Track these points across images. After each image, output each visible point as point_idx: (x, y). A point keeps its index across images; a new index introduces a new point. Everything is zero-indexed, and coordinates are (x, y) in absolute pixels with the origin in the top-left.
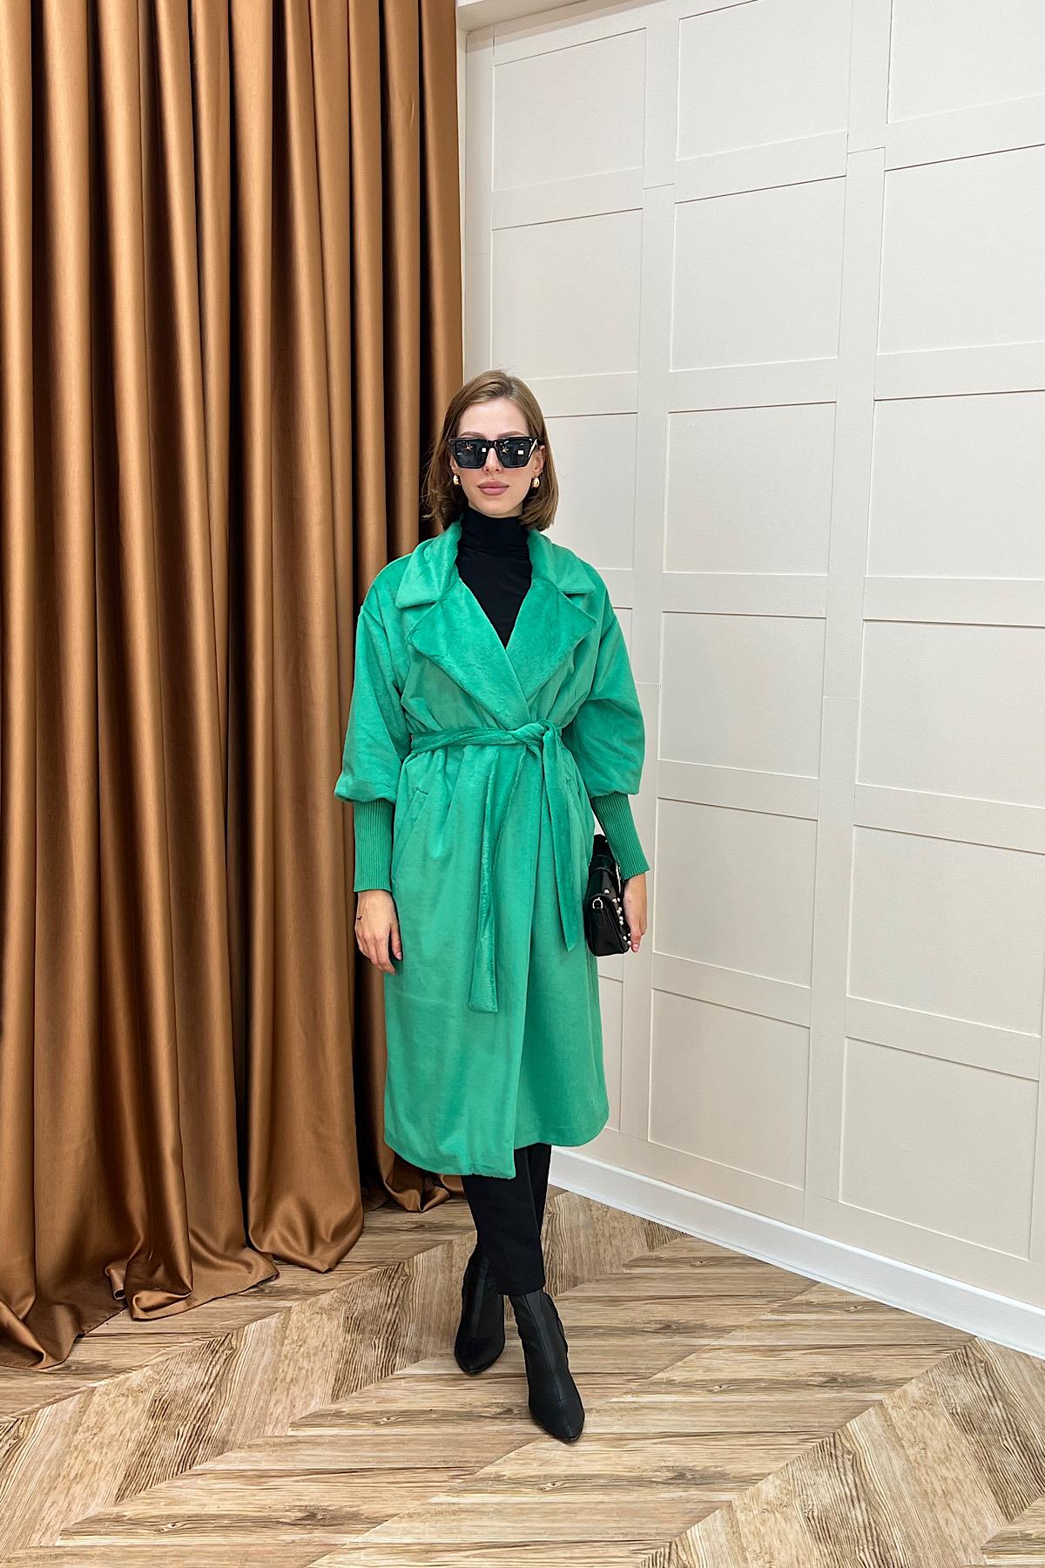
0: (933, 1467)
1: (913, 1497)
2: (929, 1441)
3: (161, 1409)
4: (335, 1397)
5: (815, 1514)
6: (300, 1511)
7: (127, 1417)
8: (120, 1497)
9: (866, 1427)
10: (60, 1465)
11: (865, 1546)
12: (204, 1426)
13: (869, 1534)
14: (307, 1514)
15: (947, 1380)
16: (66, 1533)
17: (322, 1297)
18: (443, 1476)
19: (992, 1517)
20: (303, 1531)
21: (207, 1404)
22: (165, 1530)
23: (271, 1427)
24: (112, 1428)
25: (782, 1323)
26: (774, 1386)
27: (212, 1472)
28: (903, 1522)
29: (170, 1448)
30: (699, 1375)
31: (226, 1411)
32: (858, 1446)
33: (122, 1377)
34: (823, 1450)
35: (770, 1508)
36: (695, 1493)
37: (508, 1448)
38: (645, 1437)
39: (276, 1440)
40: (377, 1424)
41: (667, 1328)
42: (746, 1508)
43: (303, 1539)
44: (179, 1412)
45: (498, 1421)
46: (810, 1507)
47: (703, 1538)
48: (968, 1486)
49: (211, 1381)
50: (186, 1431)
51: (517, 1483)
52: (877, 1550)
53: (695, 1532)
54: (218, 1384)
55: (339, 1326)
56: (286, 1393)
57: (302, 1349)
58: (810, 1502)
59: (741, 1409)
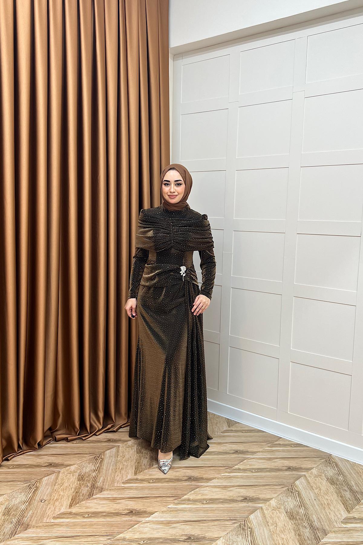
0: (323, 496)
1: (318, 506)
2: (321, 488)
3: (81, 478)
4: (136, 474)
5: (289, 511)
6: (128, 510)
7: (71, 481)
8: (71, 506)
9: (301, 483)
10: (51, 496)
11: (305, 521)
12: (95, 483)
13: (306, 517)
14: (130, 511)
15: (325, 468)
16: (54, 518)
17: (129, 442)
18: (171, 499)
19: (343, 512)
20: (129, 517)
21: (96, 477)
22: (86, 517)
23: (116, 483)
24: (66, 484)
25: (272, 450)
26: (271, 470)
27: (99, 498)
28: (316, 513)
29: (85, 490)
30: (248, 467)
31: (102, 478)
32: (299, 489)
33: (68, 468)
34: (289, 490)
35: (274, 509)
36: (250, 504)
37: (191, 490)
38: (233, 486)
39: (119, 488)
40: (149, 482)
41: (236, 452)
42: (267, 509)
43: (129, 519)
44: (87, 479)
45: (187, 481)
46: (287, 509)
47: (255, 519)
48: (335, 502)
49: (96, 469)
50: (90, 485)
51: (195, 501)
52: (309, 522)
53: (252, 517)
54: (98, 470)
55: (135, 451)
56: (120, 473)
57: (124, 459)
58: (287, 507)
59: (262, 478)
